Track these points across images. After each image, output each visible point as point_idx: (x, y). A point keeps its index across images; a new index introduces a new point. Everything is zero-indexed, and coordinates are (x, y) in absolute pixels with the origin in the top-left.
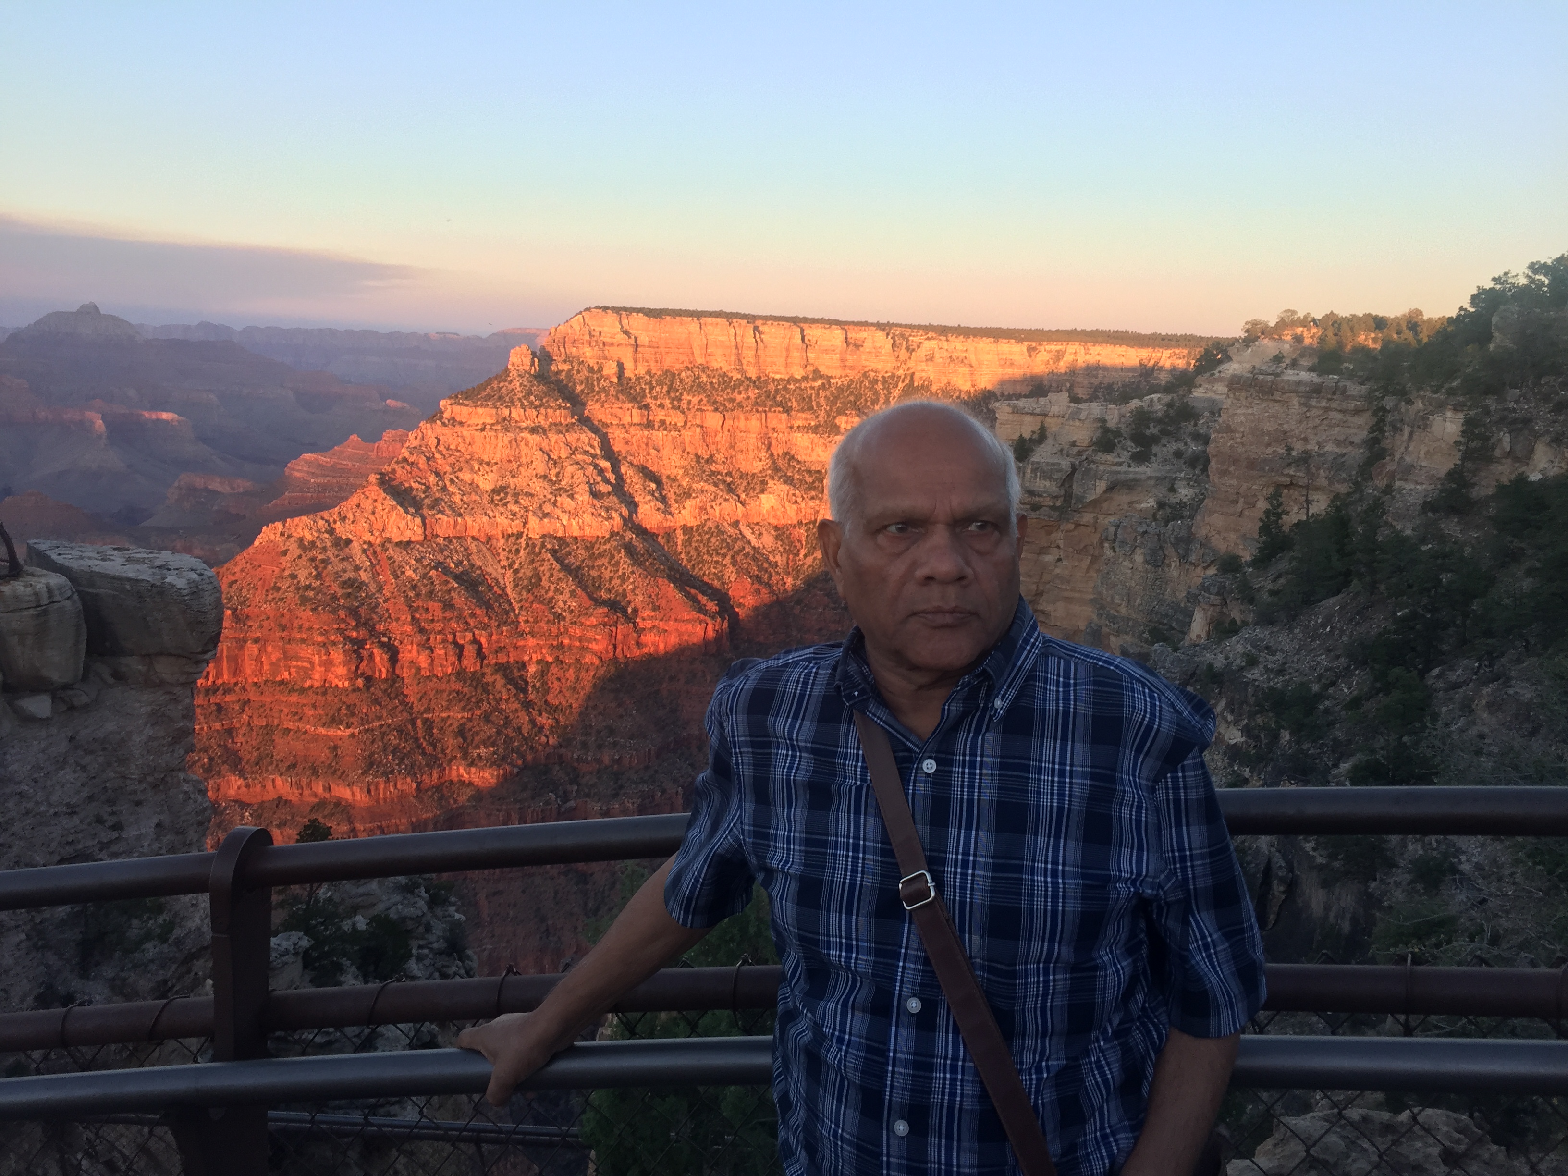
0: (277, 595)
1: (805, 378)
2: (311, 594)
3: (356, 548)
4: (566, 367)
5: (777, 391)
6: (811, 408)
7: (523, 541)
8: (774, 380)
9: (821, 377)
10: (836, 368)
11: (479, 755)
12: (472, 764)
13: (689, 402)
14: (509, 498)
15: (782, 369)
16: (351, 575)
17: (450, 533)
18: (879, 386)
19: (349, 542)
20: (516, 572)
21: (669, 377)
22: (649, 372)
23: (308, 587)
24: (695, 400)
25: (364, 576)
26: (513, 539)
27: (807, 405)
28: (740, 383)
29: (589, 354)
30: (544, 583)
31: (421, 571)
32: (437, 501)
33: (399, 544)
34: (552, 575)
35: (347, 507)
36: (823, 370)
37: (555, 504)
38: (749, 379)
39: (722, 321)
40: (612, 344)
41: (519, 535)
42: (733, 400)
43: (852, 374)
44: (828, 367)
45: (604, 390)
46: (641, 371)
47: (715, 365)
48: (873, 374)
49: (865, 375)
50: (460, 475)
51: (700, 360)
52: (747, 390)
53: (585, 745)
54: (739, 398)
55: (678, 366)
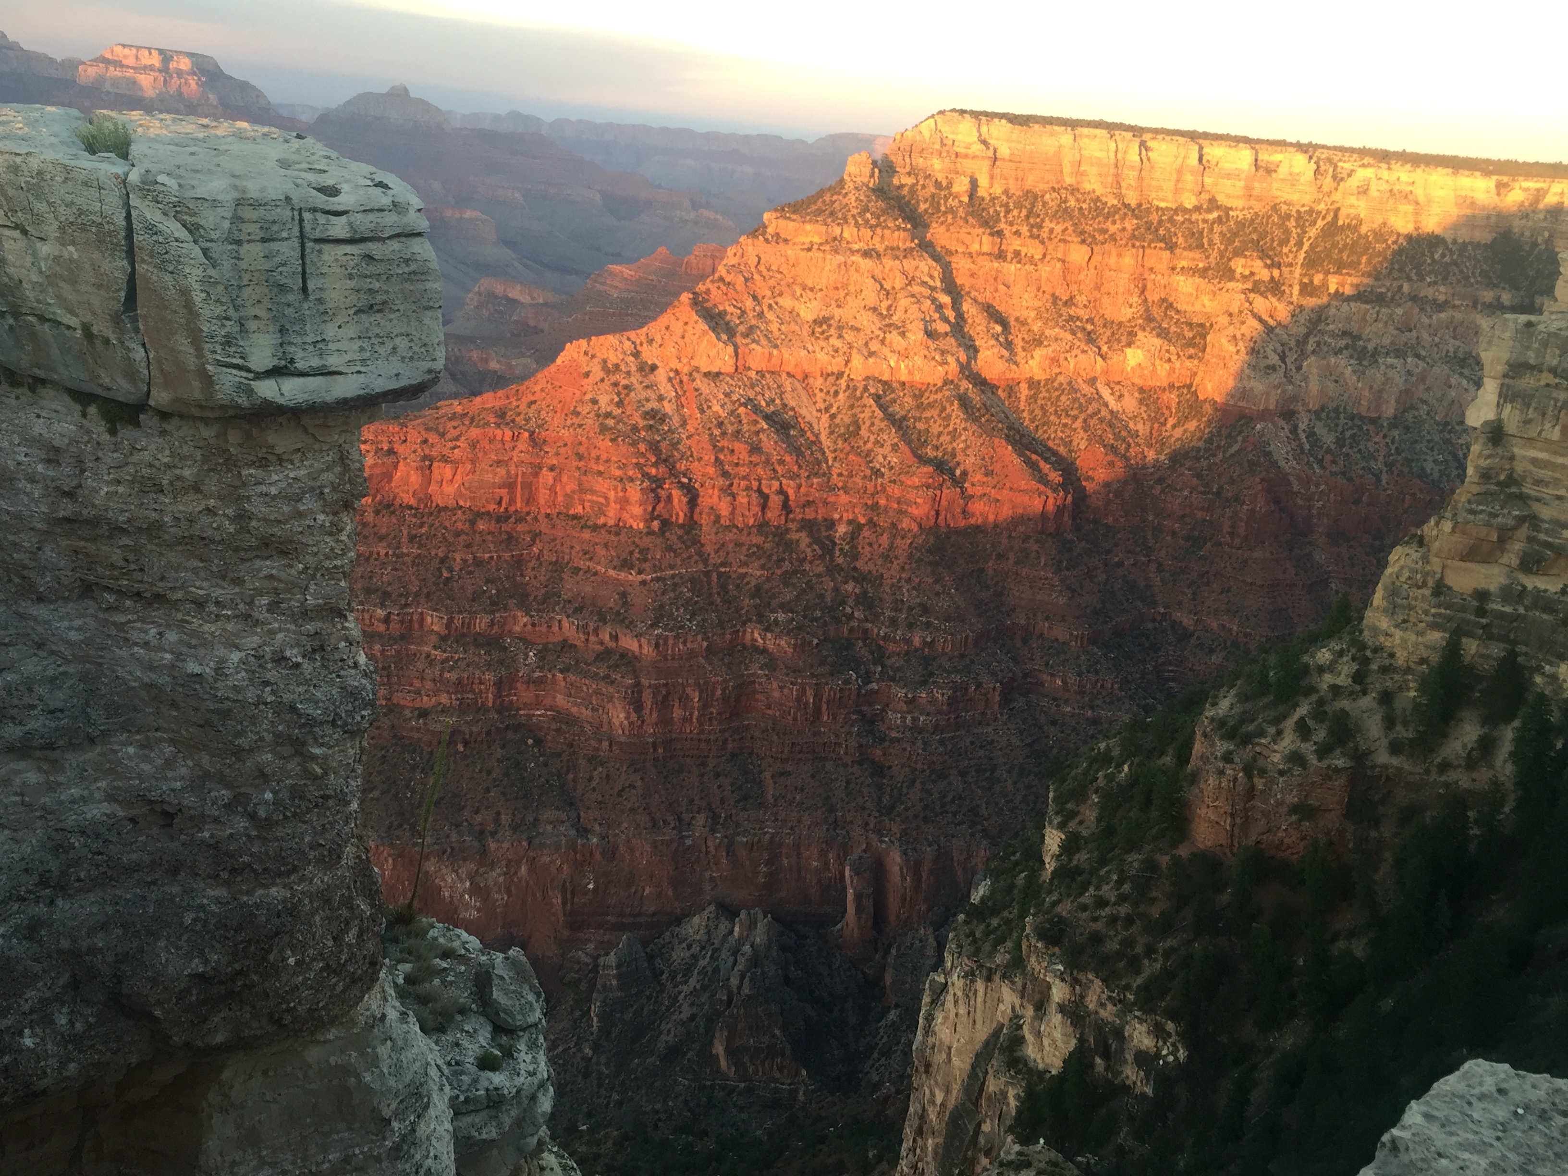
0: (576, 421)
1: (1197, 209)
2: (611, 422)
3: (661, 376)
4: (909, 181)
5: (1160, 222)
6: (1200, 246)
7: (843, 382)
8: (1158, 208)
9: (1218, 207)
10: (1238, 197)
11: (776, 621)
12: (767, 629)
13: (1051, 231)
14: (832, 331)
15: (1170, 196)
16: (654, 404)
17: (763, 366)
18: (1292, 223)
19: (654, 368)
20: (833, 417)
21: (1032, 197)
22: (1006, 192)
23: (608, 415)
24: (1058, 229)
25: (668, 408)
26: (831, 379)
27: (1197, 241)
28: (1115, 210)
29: (937, 166)
30: (864, 432)
31: (728, 406)
32: (751, 329)
33: (707, 375)
34: (873, 424)
35: (655, 328)
36: (1221, 199)
37: (883, 342)
38: (1127, 206)
39: (1103, 133)
40: (966, 156)
41: (840, 375)
42: (1104, 231)
43: (1258, 206)
44: (1228, 196)
45: (951, 210)
46: (997, 190)
47: (1087, 187)
48: (1284, 208)
49: (1275, 208)
50: (780, 300)
51: (1069, 180)
52: (1123, 219)
53: (893, 622)
54: (1113, 229)
55: (1042, 186)
